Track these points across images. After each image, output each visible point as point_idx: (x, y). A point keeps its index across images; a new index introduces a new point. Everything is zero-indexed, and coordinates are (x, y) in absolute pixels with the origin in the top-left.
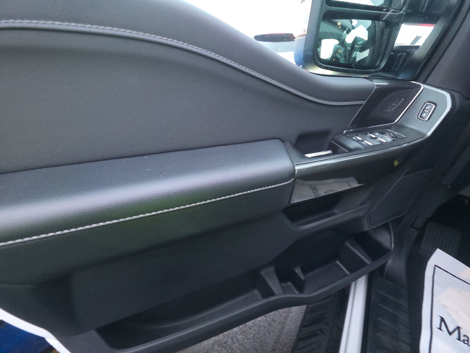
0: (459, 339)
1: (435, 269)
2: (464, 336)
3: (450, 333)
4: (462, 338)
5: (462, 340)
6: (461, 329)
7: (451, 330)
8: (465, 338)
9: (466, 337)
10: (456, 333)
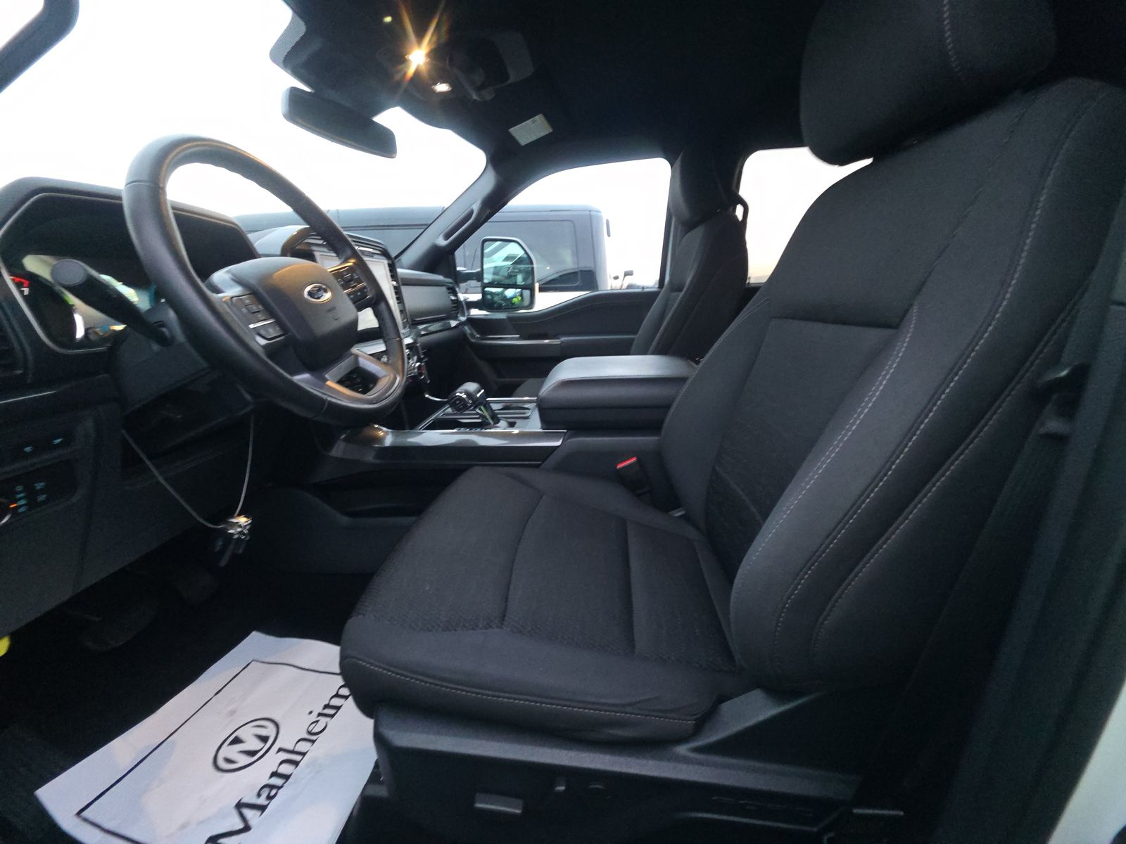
0: (262, 808)
1: (86, 820)
2: (259, 795)
3: (247, 828)
4: (262, 801)
5: (265, 803)
6: (243, 801)
7: (240, 826)
8: (265, 793)
9: (262, 792)
10: (248, 813)
